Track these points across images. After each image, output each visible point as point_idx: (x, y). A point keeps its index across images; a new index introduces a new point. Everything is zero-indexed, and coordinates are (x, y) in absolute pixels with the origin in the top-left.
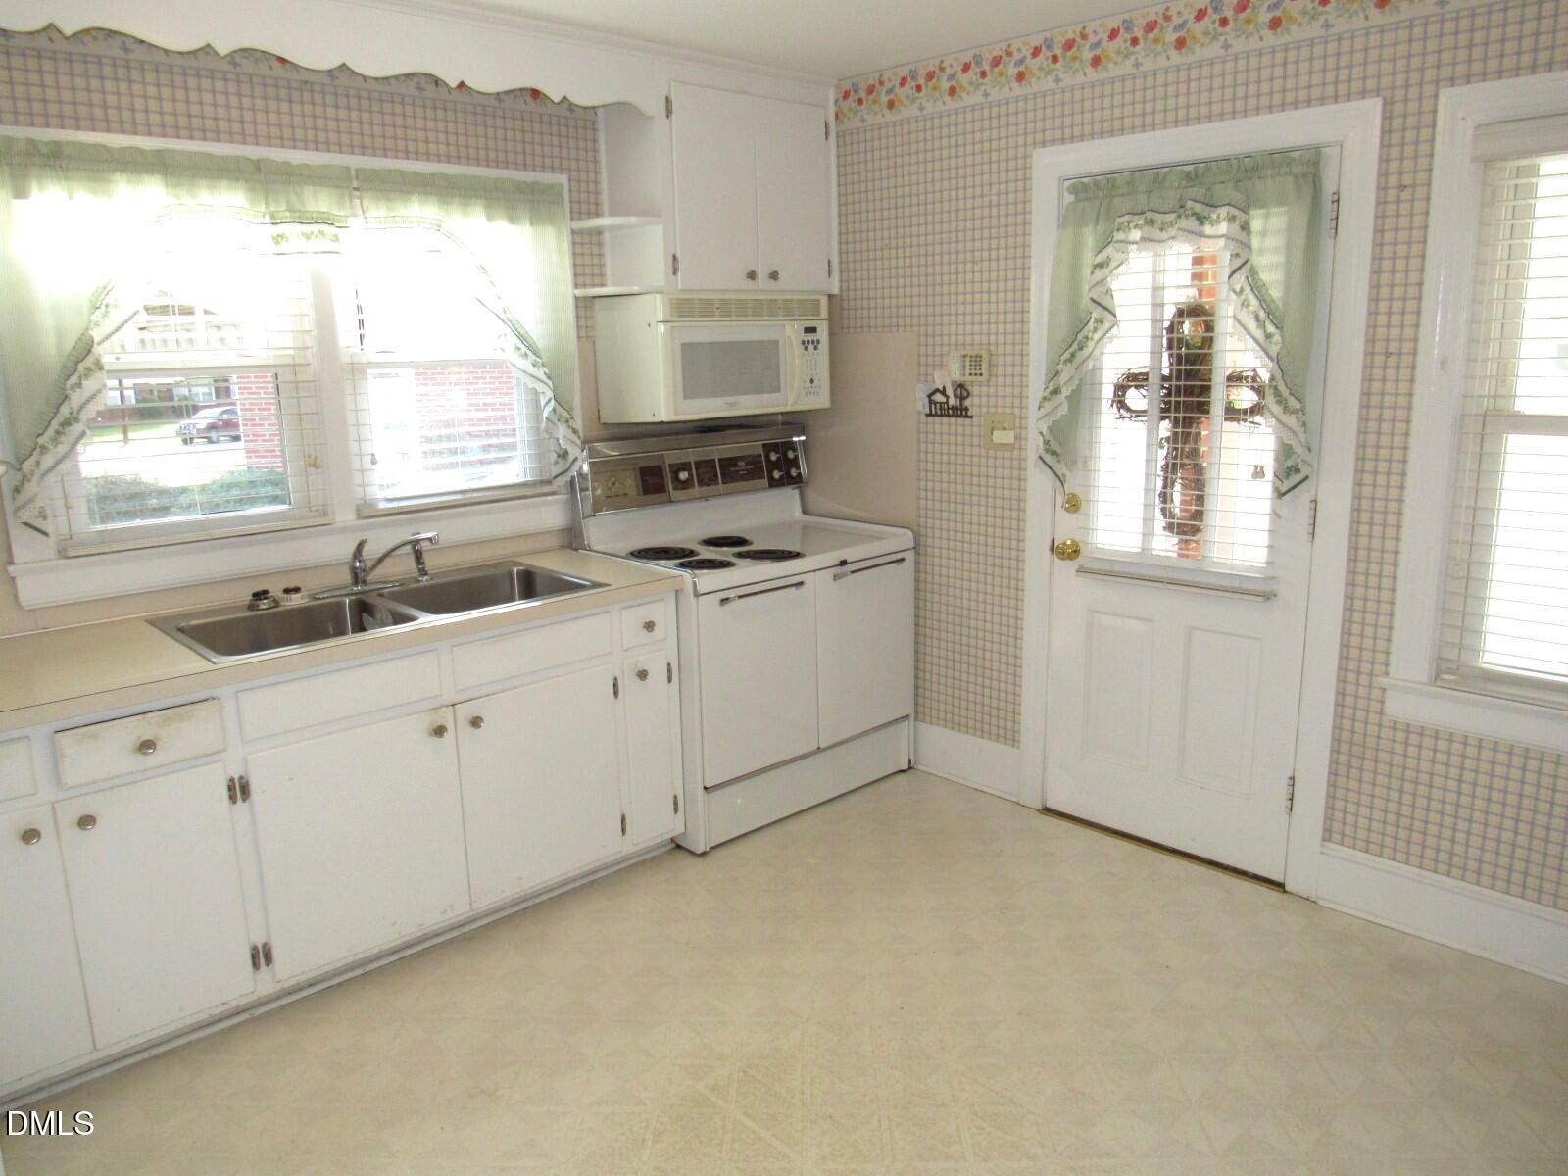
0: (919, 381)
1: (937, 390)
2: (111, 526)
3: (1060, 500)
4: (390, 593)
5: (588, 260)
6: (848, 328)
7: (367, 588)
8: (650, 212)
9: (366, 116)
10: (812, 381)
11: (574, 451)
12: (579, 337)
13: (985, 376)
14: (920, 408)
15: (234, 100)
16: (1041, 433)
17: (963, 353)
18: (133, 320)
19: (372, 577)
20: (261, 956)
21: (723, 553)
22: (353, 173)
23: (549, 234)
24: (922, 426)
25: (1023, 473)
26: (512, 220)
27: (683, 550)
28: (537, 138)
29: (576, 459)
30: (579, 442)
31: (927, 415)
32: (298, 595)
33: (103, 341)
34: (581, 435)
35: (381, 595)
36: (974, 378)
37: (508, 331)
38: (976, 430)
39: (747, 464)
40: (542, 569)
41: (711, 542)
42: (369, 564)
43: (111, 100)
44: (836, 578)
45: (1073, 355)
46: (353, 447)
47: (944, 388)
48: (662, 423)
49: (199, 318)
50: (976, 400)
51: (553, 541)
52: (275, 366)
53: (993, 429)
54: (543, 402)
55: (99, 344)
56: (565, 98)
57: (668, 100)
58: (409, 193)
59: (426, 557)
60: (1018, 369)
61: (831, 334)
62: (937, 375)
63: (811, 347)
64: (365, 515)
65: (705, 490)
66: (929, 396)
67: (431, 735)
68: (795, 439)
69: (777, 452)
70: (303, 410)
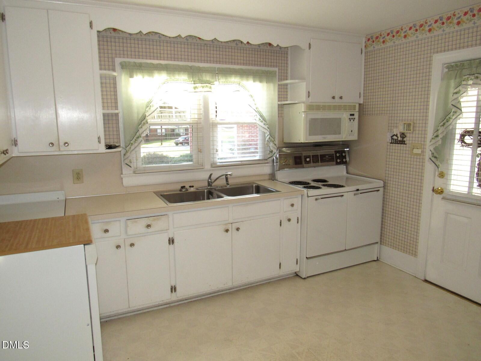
0: (388, 132)
1: (394, 135)
2: (147, 166)
3: (437, 173)
4: (217, 189)
5: (283, 93)
6: (365, 114)
7: (212, 187)
8: (302, 79)
9: (221, 53)
10: (352, 131)
11: (275, 151)
12: (279, 117)
13: (411, 131)
14: (388, 141)
15: (186, 50)
16: (431, 150)
17: (404, 123)
18: (157, 110)
19: (213, 185)
20: (173, 289)
21: (319, 185)
22: (216, 69)
23: (271, 86)
24: (389, 147)
25: (424, 164)
26: (261, 82)
27: (306, 182)
28: (270, 57)
29: (275, 153)
30: (276, 148)
31: (391, 143)
32: (193, 188)
33: (149, 116)
34: (277, 146)
35: (215, 190)
36: (408, 131)
37: (257, 114)
38: (407, 149)
39: (329, 157)
40: (262, 185)
41: (315, 181)
42: (213, 181)
43: (155, 51)
44: (355, 195)
45: (444, 124)
46: (212, 147)
47: (397, 134)
48: (302, 143)
49: (173, 110)
50: (408, 139)
51: (267, 177)
52: (192, 123)
53: (413, 148)
54: (266, 136)
55: (147, 117)
56: (278, 45)
57: (310, 44)
58: (231, 74)
59: (229, 180)
60: (424, 129)
61: (359, 116)
62: (395, 130)
63: (352, 120)
64: (213, 166)
65: (315, 164)
66: (392, 137)
67: (224, 232)
68: (346, 150)
69: (339, 153)
70: (199, 136)
